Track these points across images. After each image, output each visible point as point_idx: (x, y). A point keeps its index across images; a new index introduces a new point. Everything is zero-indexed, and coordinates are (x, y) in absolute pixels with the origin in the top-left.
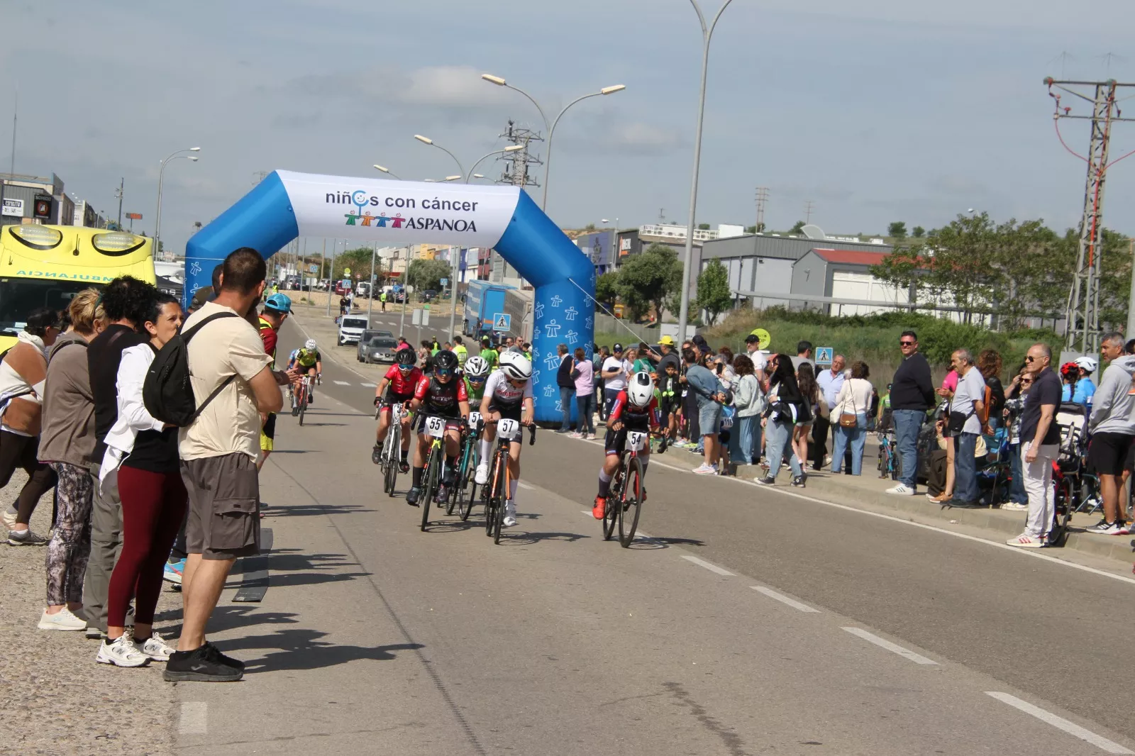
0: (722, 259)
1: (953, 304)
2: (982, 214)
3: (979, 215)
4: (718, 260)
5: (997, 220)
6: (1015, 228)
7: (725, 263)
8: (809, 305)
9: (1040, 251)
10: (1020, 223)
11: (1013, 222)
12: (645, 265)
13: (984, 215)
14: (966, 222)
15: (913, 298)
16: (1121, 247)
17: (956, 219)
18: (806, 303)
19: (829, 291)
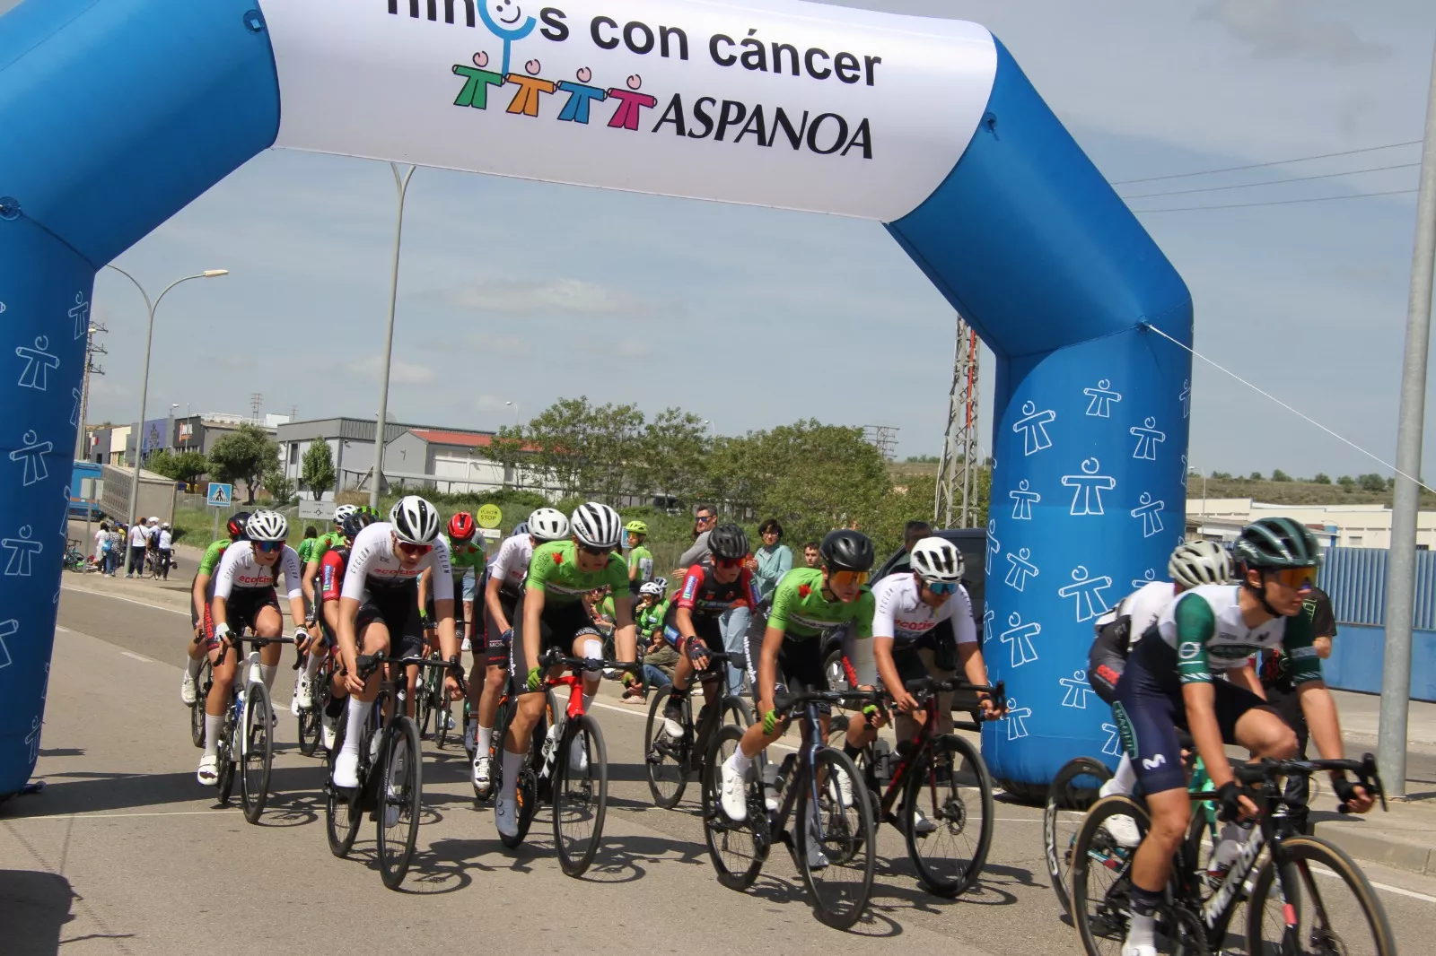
0: (326, 439)
1: (557, 484)
2: (582, 398)
3: (580, 400)
4: (323, 439)
5: (594, 404)
6: (610, 412)
7: (329, 442)
8: (407, 481)
9: (635, 434)
10: (614, 408)
11: (609, 406)
12: (237, 442)
13: (584, 398)
14: (567, 405)
15: (508, 476)
16: (702, 432)
17: (558, 403)
18: (403, 480)
19: (430, 468)
